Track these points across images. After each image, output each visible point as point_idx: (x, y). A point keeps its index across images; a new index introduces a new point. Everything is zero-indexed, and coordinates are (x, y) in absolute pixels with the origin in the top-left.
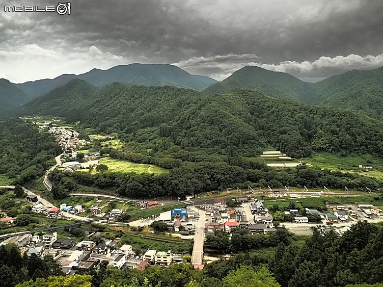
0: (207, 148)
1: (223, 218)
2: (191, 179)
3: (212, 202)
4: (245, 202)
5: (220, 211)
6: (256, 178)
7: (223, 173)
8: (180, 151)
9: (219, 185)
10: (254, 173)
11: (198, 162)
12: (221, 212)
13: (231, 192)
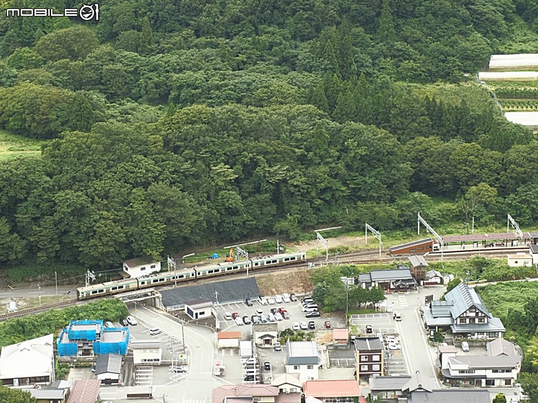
0: (228, 36)
1: (296, 362)
2: (146, 185)
3: (248, 291)
4: (398, 289)
5: (283, 334)
6: (456, 180)
7: (302, 159)
8: (97, 51)
9: (281, 214)
10: (445, 155)
11: (185, 102)
12: (288, 335)
13: (333, 243)
